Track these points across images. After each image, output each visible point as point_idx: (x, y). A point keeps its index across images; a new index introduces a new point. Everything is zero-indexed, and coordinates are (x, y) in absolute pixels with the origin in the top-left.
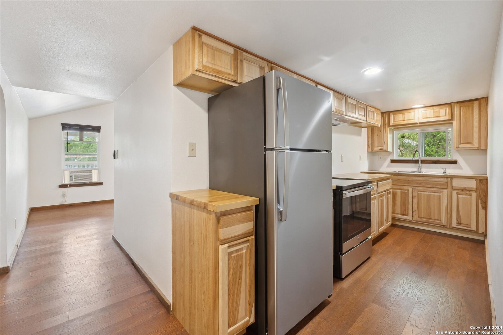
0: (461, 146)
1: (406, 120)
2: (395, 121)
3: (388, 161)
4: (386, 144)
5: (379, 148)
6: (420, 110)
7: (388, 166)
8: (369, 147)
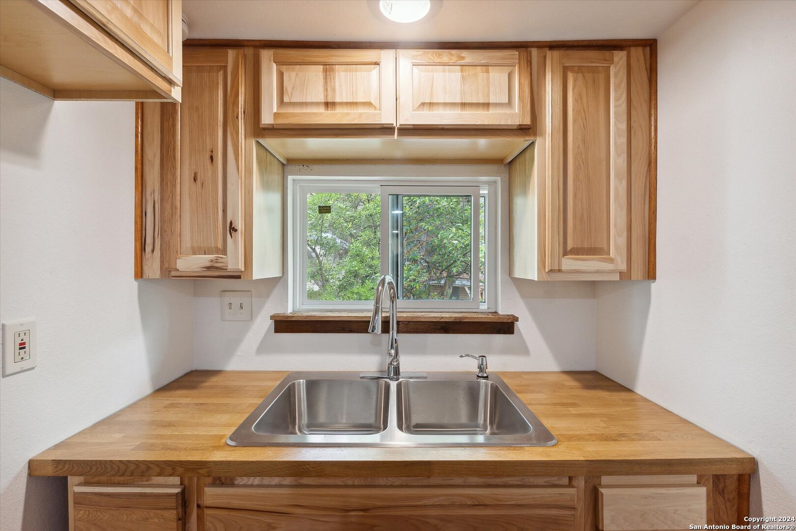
0: (568, 263)
1: (341, 104)
2: (286, 99)
3: (263, 324)
4: (240, 236)
5: (204, 260)
6: (406, 59)
7: (263, 348)
8: (149, 248)
